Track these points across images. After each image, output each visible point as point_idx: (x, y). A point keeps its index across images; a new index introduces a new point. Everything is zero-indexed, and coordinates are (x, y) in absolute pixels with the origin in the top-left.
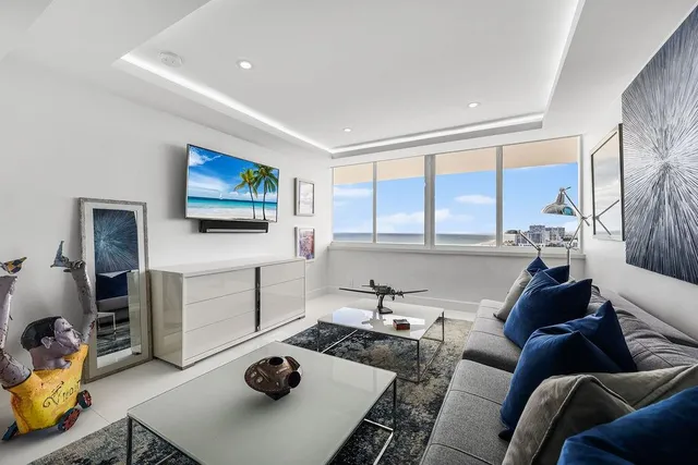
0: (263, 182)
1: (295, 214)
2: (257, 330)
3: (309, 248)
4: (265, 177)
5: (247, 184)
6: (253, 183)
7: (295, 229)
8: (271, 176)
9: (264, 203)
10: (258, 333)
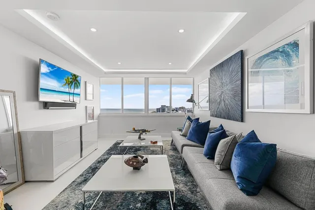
0: (74, 83)
1: (86, 99)
2: (81, 157)
3: (92, 116)
4: (74, 81)
5: (67, 84)
6: (69, 84)
7: (86, 107)
8: (77, 81)
9: (74, 94)
10: (82, 158)
